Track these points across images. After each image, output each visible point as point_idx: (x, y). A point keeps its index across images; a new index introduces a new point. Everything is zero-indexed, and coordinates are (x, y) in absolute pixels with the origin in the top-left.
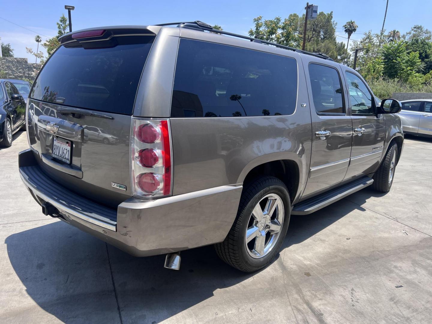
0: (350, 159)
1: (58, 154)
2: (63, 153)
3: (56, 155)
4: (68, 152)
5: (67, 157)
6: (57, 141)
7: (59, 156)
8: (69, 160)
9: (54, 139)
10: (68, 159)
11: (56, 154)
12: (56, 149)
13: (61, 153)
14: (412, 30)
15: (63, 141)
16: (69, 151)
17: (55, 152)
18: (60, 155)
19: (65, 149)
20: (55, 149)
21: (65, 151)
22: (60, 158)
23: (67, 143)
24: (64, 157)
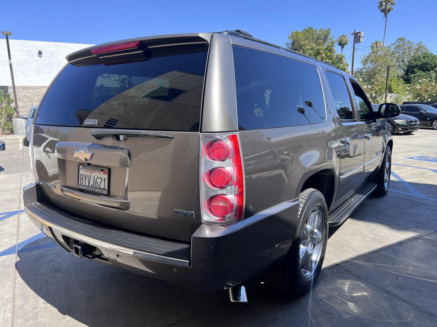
0: (364, 165)
1: (87, 184)
2: (96, 182)
3: (85, 186)
4: (103, 181)
5: (102, 186)
6: (84, 169)
7: (88, 186)
8: (106, 189)
9: (80, 168)
10: (104, 189)
11: (84, 184)
12: (84, 179)
13: (92, 182)
14: (397, 41)
15: (95, 169)
16: (104, 179)
17: (82, 183)
18: (90, 185)
19: (99, 178)
20: (82, 179)
21: (99, 181)
22: (91, 189)
23: (102, 170)
24: (98, 187)
